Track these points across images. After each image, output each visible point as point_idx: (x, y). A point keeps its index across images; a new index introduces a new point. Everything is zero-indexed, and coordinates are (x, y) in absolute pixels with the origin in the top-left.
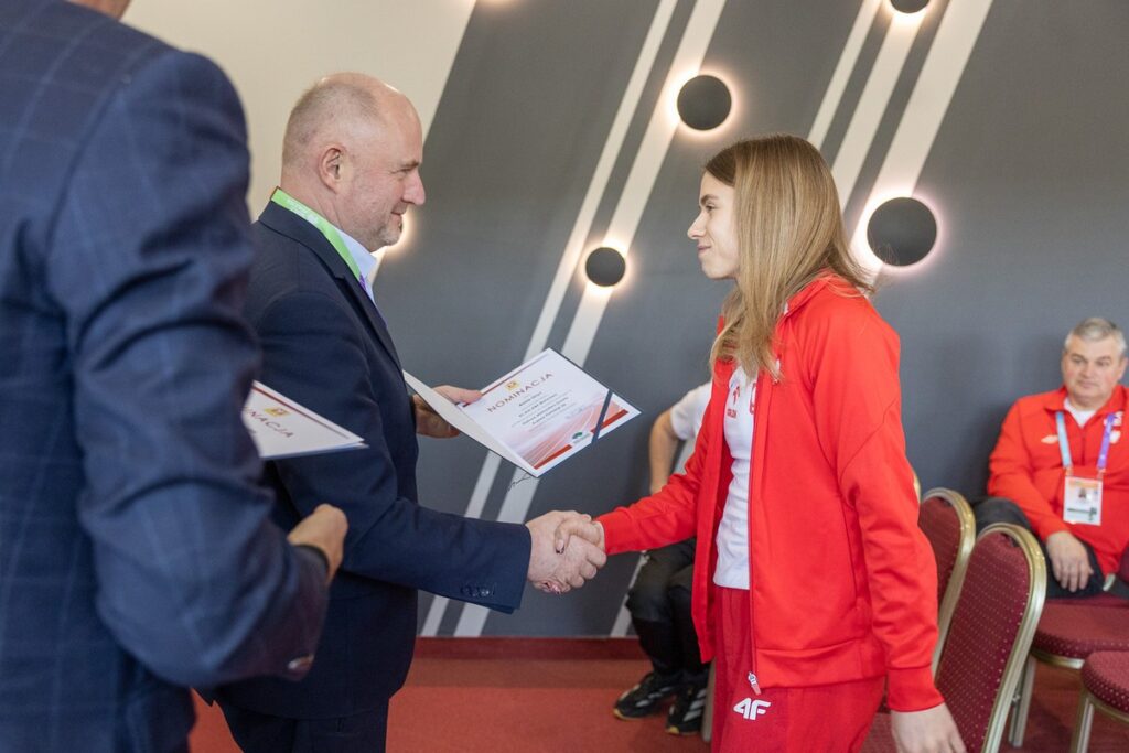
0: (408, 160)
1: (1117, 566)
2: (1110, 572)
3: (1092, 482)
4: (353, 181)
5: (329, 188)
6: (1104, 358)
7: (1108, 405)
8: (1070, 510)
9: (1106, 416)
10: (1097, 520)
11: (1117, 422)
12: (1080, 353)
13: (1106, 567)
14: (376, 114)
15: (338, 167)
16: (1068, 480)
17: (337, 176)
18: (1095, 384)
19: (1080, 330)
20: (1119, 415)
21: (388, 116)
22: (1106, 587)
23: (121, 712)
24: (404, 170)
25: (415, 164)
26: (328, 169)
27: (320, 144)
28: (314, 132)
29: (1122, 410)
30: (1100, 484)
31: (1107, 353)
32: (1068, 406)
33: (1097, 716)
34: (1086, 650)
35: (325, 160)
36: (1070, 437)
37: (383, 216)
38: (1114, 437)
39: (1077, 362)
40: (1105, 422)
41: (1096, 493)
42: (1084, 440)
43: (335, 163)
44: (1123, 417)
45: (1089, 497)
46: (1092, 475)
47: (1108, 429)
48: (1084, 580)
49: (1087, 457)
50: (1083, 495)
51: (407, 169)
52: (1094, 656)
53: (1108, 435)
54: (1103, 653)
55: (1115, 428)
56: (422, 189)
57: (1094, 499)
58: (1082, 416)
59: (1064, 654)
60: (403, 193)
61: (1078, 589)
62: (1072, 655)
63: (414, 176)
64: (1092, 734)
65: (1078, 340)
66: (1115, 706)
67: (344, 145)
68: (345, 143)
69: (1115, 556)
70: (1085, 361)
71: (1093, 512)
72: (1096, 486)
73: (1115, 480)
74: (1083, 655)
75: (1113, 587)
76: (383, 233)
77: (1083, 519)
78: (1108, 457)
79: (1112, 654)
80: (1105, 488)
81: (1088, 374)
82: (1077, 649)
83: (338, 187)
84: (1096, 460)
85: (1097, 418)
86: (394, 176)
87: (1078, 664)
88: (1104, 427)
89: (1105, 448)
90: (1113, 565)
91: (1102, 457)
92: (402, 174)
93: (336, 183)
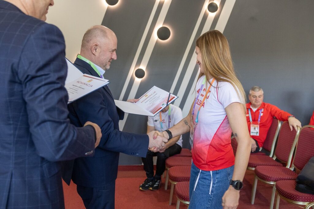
0: (114, 48)
1: (263, 145)
2: (261, 147)
3: (257, 126)
4: (100, 53)
5: (94, 54)
6: (260, 95)
7: (260, 107)
8: (252, 132)
9: (260, 110)
10: (258, 135)
11: (262, 111)
12: (254, 95)
13: (260, 145)
14: (107, 36)
15: (96, 49)
16: (251, 125)
17: (96, 51)
18: (259, 102)
19: (253, 89)
20: (263, 109)
21: (110, 37)
22: (260, 150)
23: (42, 167)
24: (112, 51)
25: (115, 50)
26: (94, 49)
27: (92, 43)
28: (91, 40)
29: (264, 108)
30: (259, 126)
31: (260, 94)
32: (251, 107)
33: (259, 182)
34: (256, 165)
35: (93, 47)
36: (252, 114)
37: (107, 62)
38: (262, 114)
39: (254, 97)
40: (260, 111)
41: (258, 128)
42: (255, 115)
43: (95, 48)
44: (264, 110)
45: (256, 129)
46: (257, 124)
47: (260, 113)
48: (255, 149)
49: (256, 120)
50: (255, 129)
51: (113, 51)
52: (257, 167)
53: (260, 114)
54: (260, 166)
55: (262, 112)
56: (116, 56)
57: (257, 130)
58: (254, 110)
59: (250, 167)
60: (112, 56)
61: (254, 151)
62: (252, 167)
63: (115, 53)
64: (258, 186)
65: (253, 92)
66: (263, 179)
67: (98, 44)
68: (98, 43)
69: (262, 143)
70: (256, 97)
71: (257, 133)
72: (258, 126)
73: (261, 125)
74: (255, 167)
75: (261, 151)
76: (106, 66)
77: (255, 134)
78: (260, 119)
79: (261, 166)
80: (260, 127)
81: (257, 99)
82: (254, 165)
83: (96, 54)
84: (258, 120)
85: (258, 110)
86: (110, 52)
87: (254, 169)
88: (259, 112)
89: (260, 117)
90: (261, 145)
91: (259, 119)
92: (112, 52)
93: (95, 53)
